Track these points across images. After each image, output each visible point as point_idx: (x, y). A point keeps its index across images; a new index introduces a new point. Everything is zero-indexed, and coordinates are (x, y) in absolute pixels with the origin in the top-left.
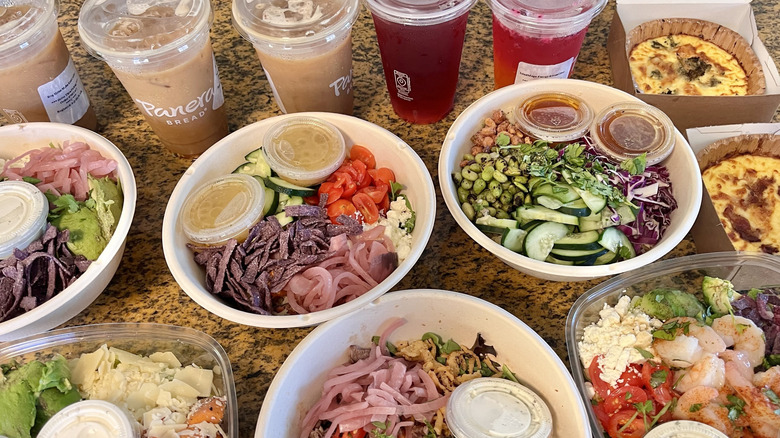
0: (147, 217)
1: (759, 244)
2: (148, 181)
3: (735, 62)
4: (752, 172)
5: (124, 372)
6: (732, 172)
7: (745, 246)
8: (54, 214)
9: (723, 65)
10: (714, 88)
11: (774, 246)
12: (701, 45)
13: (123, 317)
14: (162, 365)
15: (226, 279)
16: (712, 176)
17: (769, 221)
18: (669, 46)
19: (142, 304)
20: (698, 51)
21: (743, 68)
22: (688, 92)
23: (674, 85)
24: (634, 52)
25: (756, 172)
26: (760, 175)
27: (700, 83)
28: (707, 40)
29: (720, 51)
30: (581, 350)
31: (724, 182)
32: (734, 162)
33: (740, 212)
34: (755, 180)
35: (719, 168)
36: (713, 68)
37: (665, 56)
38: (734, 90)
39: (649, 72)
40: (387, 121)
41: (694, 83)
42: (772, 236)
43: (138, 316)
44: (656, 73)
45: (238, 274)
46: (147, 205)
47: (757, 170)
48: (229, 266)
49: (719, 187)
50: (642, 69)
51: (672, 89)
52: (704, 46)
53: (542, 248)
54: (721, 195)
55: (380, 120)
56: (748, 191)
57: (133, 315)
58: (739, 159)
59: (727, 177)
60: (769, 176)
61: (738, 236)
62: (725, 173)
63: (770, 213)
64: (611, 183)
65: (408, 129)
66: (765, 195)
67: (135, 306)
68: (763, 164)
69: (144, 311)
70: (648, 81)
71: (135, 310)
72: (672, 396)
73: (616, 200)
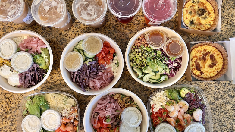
0: (54, 48)
1: (200, 71)
2: (53, 36)
3: (213, 11)
4: (205, 50)
5: (56, 99)
6: (201, 49)
7: (197, 72)
8: (34, 60)
9: (210, 11)
10: (205, 20)
11: (203, 72)
12: (206, 3)
13: (53, 75)
14: (63, 97)
15: (75, 79)
16: (195, 51)
17: (204, 65)
18: (197, 2)
19: (56, 72)
20: (205, 5)
21: (215, 14)
22: (197, 21)
23: (194, 18)
24: (186, 4)
25: (206, 50)
26: (207, 51)
27: (202, 17)
28: (208, 1)
29: (211, 6)
30: (151, 103)
31: (197, 52)
32: (202, 47)
33: (199, 61)
34: (206, 52)
35: (198, 48)
36: (207, 12)
37: (195, 6)
38: (210, 21)
39: (189, 12)
40: (115, 21)
41: (200, 17)
42: (204, 69)
43: (56, 75)
44: (190, 13)
45: (78, 80)
46: (54, 44)
47: (207, 49)
48: (76, 77)
49: (196, 54)
50: (187, 11)
51: (193, 19)
52: (207, 3)
53: (147, 79)
54: (196, 56)
55: (113, 20)
56: (203, 55)
57: (55, 75)
58: (204, 46)
59: (199, 51)
60: (209, 52)
61: (196, 69)
62: (199, 50)
63: (206, 63)
64: (166, 63)
65: (120, 24)
66: (206, 57)
67: (55, 73)
68: (209, 48)
69: (57, 74)
70: (187, 16)
71: (55, 74)
72: (167, 116)
73: (166, 68)
